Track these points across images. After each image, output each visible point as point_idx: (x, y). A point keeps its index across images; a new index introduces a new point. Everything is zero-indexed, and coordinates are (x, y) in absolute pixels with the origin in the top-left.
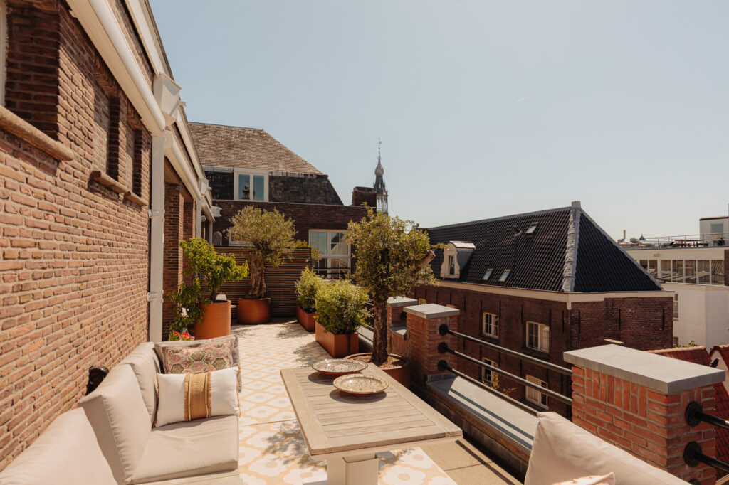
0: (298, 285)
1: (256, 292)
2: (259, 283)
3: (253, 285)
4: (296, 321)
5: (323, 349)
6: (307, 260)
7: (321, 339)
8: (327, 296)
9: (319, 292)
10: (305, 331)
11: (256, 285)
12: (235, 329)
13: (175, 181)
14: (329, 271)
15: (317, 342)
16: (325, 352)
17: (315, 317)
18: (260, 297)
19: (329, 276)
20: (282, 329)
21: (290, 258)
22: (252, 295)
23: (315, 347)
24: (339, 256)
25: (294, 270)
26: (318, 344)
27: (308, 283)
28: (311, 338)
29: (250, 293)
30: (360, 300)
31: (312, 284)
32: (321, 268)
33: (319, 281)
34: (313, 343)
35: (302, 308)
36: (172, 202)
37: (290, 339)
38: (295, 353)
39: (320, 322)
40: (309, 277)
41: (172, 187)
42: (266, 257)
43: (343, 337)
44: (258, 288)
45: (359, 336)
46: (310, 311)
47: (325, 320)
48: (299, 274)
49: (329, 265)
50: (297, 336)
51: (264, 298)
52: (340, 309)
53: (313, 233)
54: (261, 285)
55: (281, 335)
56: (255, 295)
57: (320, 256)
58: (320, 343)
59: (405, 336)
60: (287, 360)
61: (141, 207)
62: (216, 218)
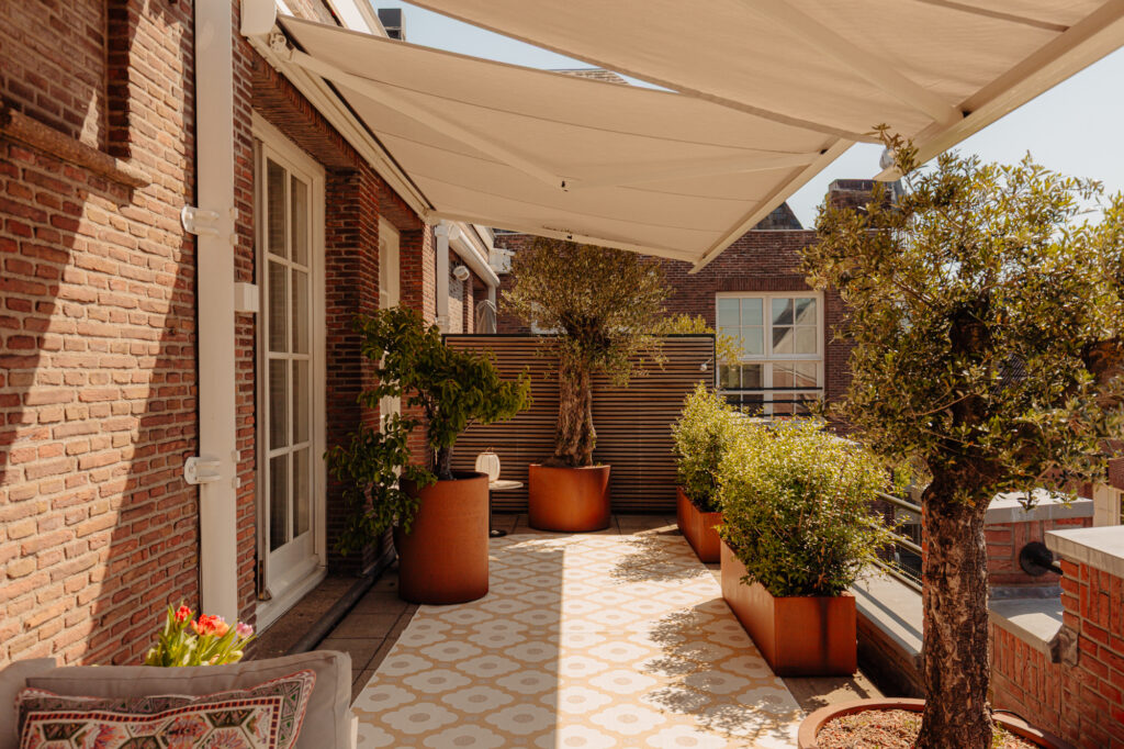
0: (679, 432)
1: (573, 450)
2: (579, 428)
3: (565, 432)
4: (675, 527)
5: (741, 632)
6: (704, 367)
7: (735, 597)
8: (750, 472)
9: (729, 457)
10: (696, 562)
11: (572, 431)
12: (517, 542)
13: (350, 164)
14: (768, 395)
15: (724, 599)
16: (747, 643)
17: (718, 528)
18: (583, 463)
19: (768, 409)
20: (635, 550)
21: (659, 360)
22: (563, 457)
23: (718, 617)
24: (795, 356)
25: (669, 394)
26: (727, 610)
27: (700, 429)
28: (706, 587)
29: (558, 452)
30: (860, 487)
31: (713, 431)
32: (747, 395)
33: (735, 423)
34: (714, 604)
35: (688, 495)
36: (343, 216)
37: (651, 586)
38: (655, 636)
39: (734, 548)
40: (705, 412)
41: (342, 180)
42: (592, 358)
43: (803, 608)
44: (577, 439)
45: (861, 600)
46: (706, 505)
47: (750, 550)
48: (678, 403)
49: (768, 381)
50: (672, 575)
51: (595, 464)
52: (792, 516)
53: (724, 302)
54: (585, 431)
55: (631, 568)
56: (571, 456)
57: (744, 359)
58: (732, 610)
59: (1057, 646)
60: (628, 665)
61: (131, 189)
62: (500, 276)
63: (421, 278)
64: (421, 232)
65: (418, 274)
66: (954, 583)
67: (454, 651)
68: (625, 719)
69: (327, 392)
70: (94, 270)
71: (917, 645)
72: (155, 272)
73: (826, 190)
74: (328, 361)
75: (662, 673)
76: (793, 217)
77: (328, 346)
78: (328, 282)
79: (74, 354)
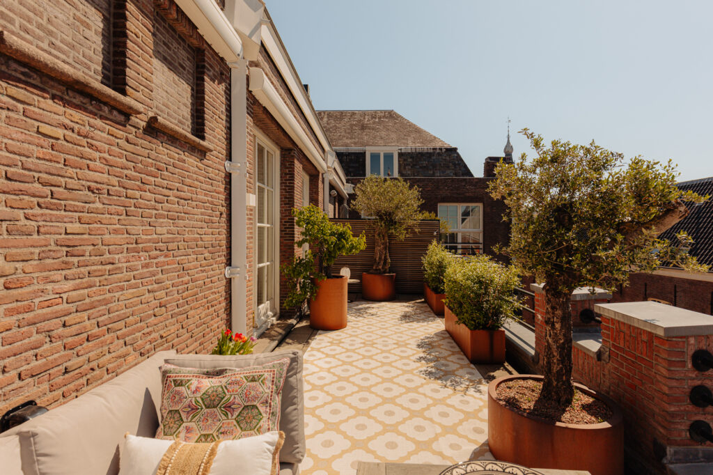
0: (425, 260)
1: (380, 267)
2: (383, 257)
3: (377, 259)
4: (423, 300)
5: (454, 344)
6: (435, 233)
7: (451, 329)
8: (459, 277)
9: (449, 271)
10: (433, 315)
11: (380, 258)
12: (358, 305)
13: (289, 145)
14: (459, 246)
15: (446, 330)
16: (457, 349)
17: (444, 301)
18: (385, 272)
19: (460, 251)
20: (407, 309)
21: (416, 230)
22: (376, 270)
23: (444, 338)
24: (470, 230)
25: (420, 245)
26: (448, 335)
27: (435, 259)
28: (438, 325)
29: (374, 268)
30: (507, 283)
31: (440, 260)
32: (451, 243)
33: (448, 256)
34: (442, 333)
35: (429, 287)
36: (287, 168)
37: (415, 325)
38: (419, 346)
39: (450, 308)
40: (436, 252)
41: (287, 153)
42: (389, 229)
43: (482, 335)
44: (382, 263)
45: (507, 333)
46: (439, 292)
47: (458, 309)
48: (425, 248)
49: (460, 240)
50: (424, 320)
51: (389, 273)
52: (478, 295)
53: (442, 207)
54: (385, 260)
55: (406, 317)
56: (380, 269)
57: (450, 230)
58: (450, 334)
59: (599, 354)
60: (407, 358)
61: (205, 153)
62: (349, 194)
63: (318, 194)
64: (318, 175)
65: (317, 193)
66: (558, 326)
67: (335, 350)
68: (408, 380)
69: (280, 241)
70: (190, 186)
71: (533, 352)
72: (214, 188)
73: (484, 162)
74: (281, 228)
75: (423, 362)
76: (470, 172)
77: (281, 222)
78: (281, 195)
79: (181, 221)
